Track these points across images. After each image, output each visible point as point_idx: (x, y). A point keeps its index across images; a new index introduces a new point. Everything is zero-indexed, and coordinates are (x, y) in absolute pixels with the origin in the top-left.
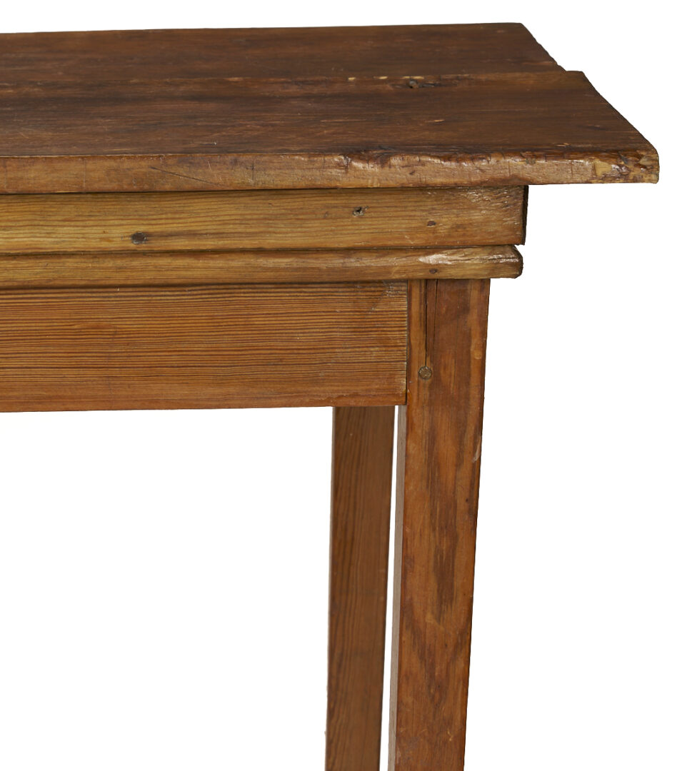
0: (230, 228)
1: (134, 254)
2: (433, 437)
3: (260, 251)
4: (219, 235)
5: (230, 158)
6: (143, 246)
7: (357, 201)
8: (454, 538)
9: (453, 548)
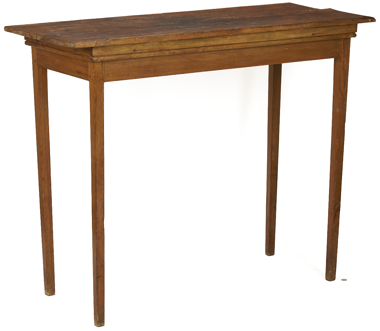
1: (312, 37)
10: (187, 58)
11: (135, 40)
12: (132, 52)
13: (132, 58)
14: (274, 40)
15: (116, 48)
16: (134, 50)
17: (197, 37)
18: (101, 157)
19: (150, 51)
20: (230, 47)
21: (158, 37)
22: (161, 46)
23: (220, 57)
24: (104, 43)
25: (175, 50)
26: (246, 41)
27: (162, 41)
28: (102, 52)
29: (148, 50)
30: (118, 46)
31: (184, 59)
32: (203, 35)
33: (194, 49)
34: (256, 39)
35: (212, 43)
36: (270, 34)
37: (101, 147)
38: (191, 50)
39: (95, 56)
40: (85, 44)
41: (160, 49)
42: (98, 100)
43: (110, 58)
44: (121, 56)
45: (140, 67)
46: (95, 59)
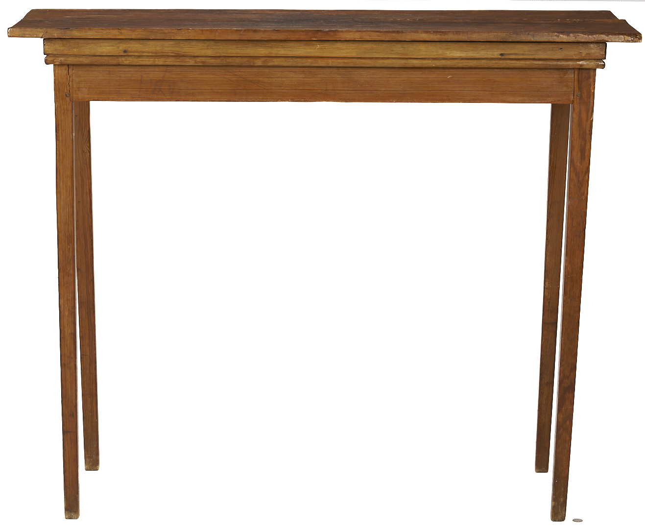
0: (526, 53)
1: (500, 59)
2: (580, 113)
3: (534, 59)
4: (523, 54)
5: (527, 33)
6: (503, 57)
7: (561, 46)
8: (586, 141)
9: (585, 144)
10: (235, 75)
11: (121, 33)
12: (120, 54)
13: (120, 63)
14: (417, 59)
15: (88, 44)
16: (125, 52)
17: (244, 38)
18: (68, 229)
19: (156, 55)
20: (321, 63)
21: (166, 31)
22: (178, 49)
23: (306, 79)
24: (61, 33)
25: (208, 58)
26: (354, 55)
27: (173, 38)
28: (62, 48)
29: (151, 52)
30: (93, 42)
31: (230, 75)
32: (258, 36)
33: (246, 59)
34: (375, 52)
35: (282, 52)
36: (405, 46)
37: (67, 210)
38: (238, 61)
39: (50, 54)
40: (24, 31)
41: (176, 54)
42: (60, 129)
43: (78, 59)
44: (100, 58)
45: (141, 81)
46: (50, 59)
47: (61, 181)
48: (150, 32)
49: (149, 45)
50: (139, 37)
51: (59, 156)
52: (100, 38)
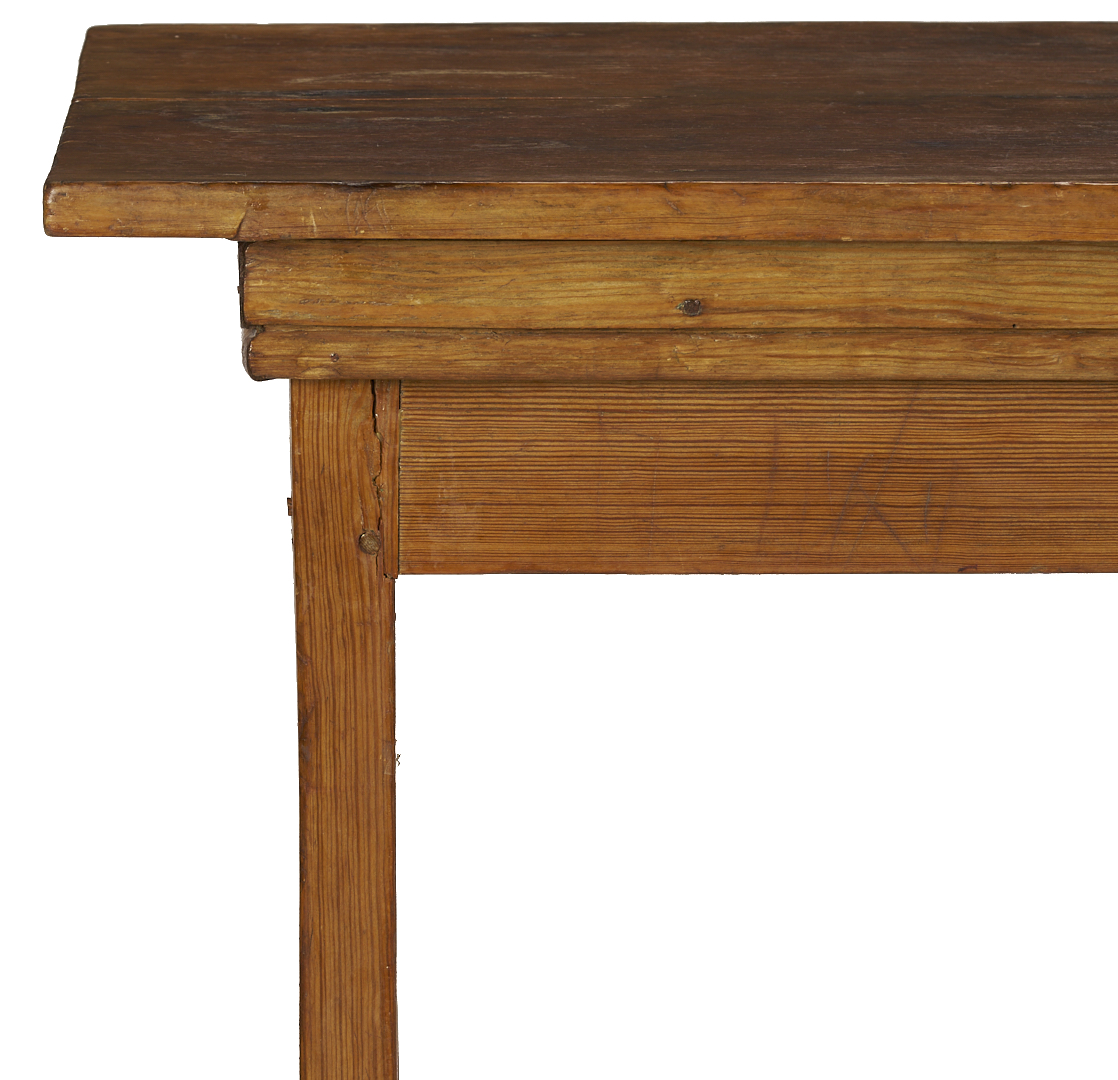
11: (678, 208)
12: (666, 322)
13: (665, 372)
15: (489, 265)
16: (693, 307)
19: (865, 327)
21: (930, 199)
22: (983, 293)
24: (342, 211)
27: (965, 236)
28: (344, 291)
30: (520, 255)
39: (275, 323)
40: (138, 201)
41: (971, 317)
42: (325, 727)
43: (430, 349)
44: (551, 342)
45: (774, 466)
46: (273, 348)
47: (331, 1002)
48: (841, 201)
49: (828, 269)
50: (780, 227)
51: (320, 867)
52: (564, 234)
